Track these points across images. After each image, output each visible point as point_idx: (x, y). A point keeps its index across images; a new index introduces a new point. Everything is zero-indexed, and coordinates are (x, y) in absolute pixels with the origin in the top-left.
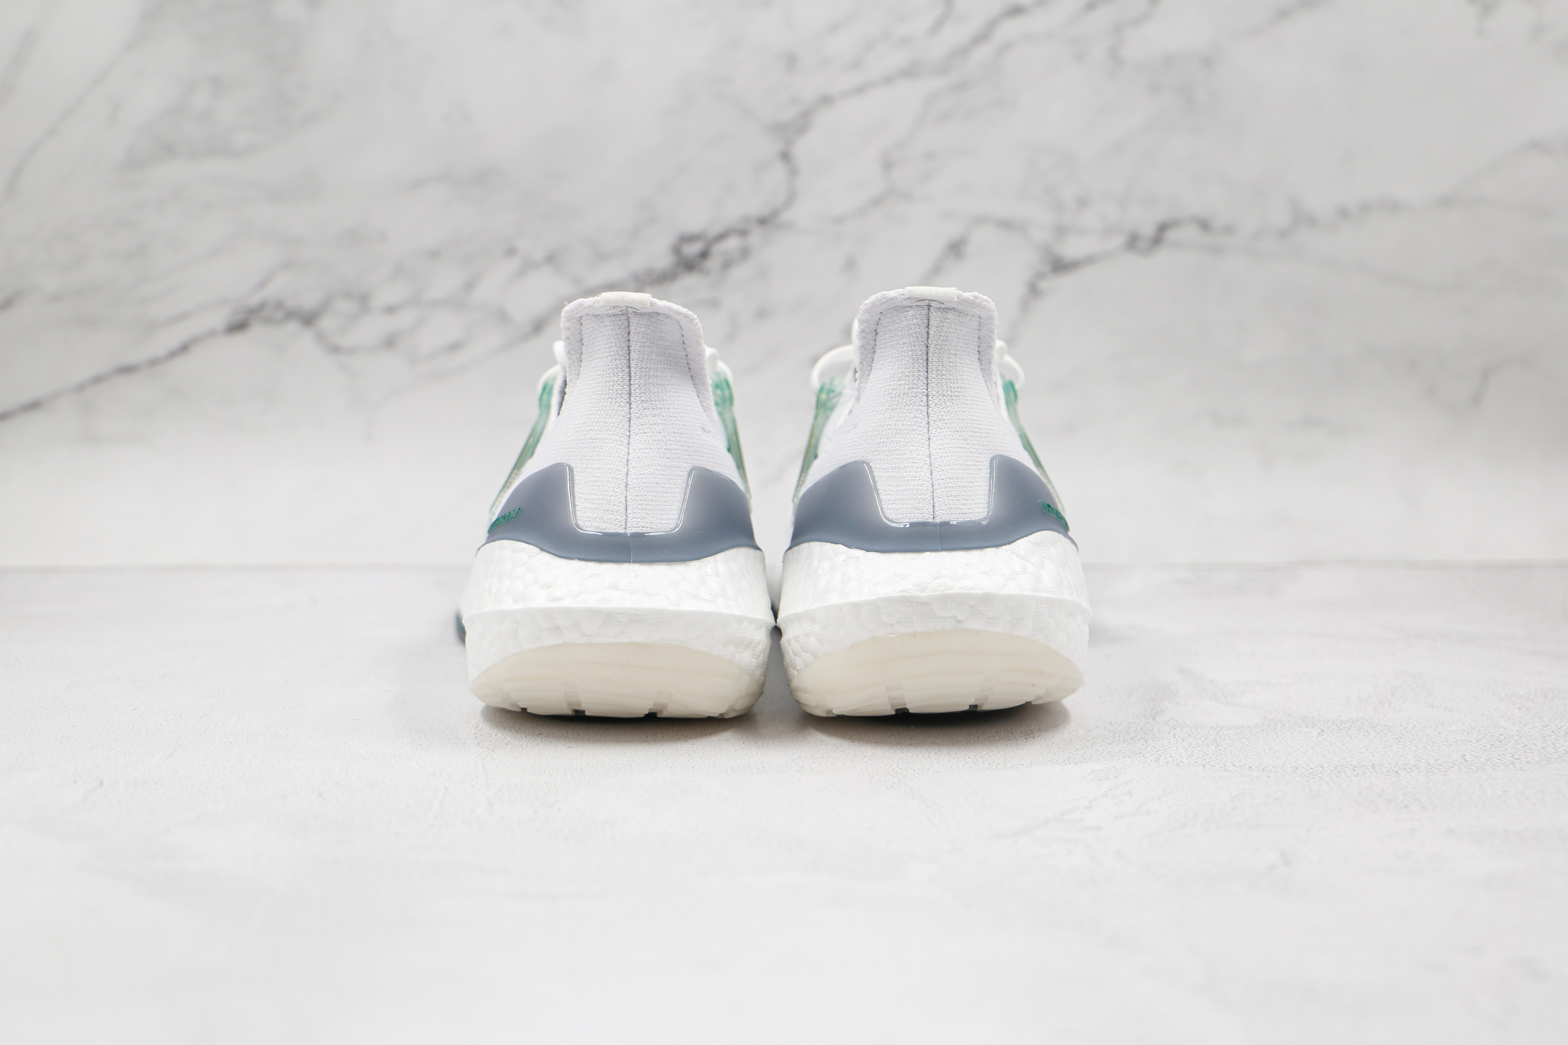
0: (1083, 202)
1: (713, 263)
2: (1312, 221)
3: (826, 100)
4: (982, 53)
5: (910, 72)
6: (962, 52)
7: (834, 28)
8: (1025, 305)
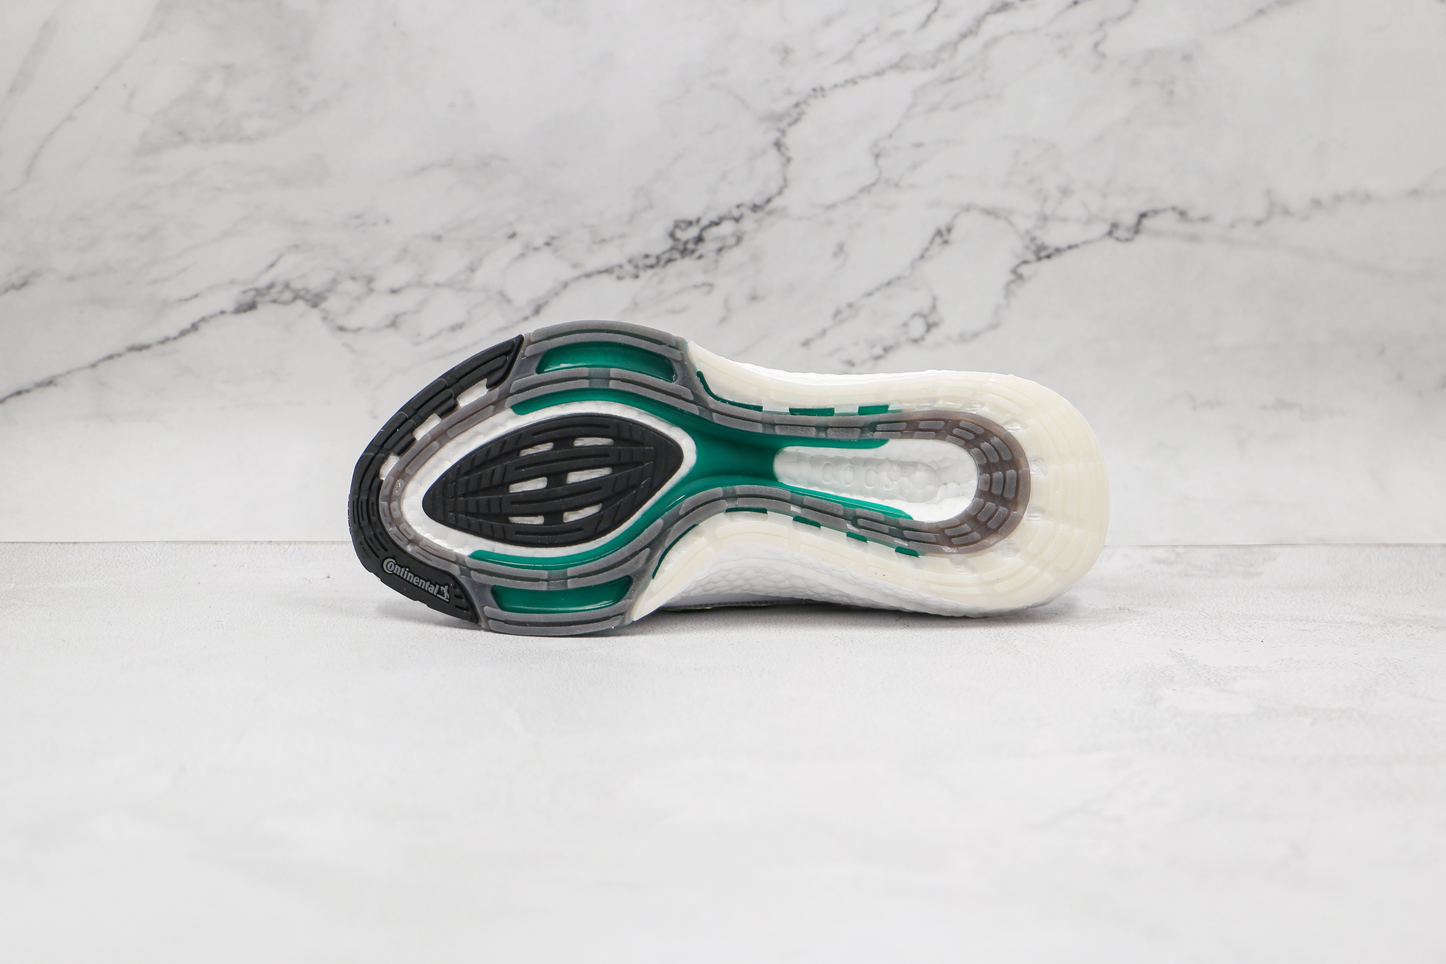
0: (1065, 192)
1: (707, 248)
2: (1287, 212)
3: (819, 91)
4: (969, 47)
5: (899, 66)
6: (952, 46)
7: (827, 22)
8: (1008, 290)
